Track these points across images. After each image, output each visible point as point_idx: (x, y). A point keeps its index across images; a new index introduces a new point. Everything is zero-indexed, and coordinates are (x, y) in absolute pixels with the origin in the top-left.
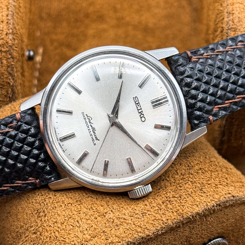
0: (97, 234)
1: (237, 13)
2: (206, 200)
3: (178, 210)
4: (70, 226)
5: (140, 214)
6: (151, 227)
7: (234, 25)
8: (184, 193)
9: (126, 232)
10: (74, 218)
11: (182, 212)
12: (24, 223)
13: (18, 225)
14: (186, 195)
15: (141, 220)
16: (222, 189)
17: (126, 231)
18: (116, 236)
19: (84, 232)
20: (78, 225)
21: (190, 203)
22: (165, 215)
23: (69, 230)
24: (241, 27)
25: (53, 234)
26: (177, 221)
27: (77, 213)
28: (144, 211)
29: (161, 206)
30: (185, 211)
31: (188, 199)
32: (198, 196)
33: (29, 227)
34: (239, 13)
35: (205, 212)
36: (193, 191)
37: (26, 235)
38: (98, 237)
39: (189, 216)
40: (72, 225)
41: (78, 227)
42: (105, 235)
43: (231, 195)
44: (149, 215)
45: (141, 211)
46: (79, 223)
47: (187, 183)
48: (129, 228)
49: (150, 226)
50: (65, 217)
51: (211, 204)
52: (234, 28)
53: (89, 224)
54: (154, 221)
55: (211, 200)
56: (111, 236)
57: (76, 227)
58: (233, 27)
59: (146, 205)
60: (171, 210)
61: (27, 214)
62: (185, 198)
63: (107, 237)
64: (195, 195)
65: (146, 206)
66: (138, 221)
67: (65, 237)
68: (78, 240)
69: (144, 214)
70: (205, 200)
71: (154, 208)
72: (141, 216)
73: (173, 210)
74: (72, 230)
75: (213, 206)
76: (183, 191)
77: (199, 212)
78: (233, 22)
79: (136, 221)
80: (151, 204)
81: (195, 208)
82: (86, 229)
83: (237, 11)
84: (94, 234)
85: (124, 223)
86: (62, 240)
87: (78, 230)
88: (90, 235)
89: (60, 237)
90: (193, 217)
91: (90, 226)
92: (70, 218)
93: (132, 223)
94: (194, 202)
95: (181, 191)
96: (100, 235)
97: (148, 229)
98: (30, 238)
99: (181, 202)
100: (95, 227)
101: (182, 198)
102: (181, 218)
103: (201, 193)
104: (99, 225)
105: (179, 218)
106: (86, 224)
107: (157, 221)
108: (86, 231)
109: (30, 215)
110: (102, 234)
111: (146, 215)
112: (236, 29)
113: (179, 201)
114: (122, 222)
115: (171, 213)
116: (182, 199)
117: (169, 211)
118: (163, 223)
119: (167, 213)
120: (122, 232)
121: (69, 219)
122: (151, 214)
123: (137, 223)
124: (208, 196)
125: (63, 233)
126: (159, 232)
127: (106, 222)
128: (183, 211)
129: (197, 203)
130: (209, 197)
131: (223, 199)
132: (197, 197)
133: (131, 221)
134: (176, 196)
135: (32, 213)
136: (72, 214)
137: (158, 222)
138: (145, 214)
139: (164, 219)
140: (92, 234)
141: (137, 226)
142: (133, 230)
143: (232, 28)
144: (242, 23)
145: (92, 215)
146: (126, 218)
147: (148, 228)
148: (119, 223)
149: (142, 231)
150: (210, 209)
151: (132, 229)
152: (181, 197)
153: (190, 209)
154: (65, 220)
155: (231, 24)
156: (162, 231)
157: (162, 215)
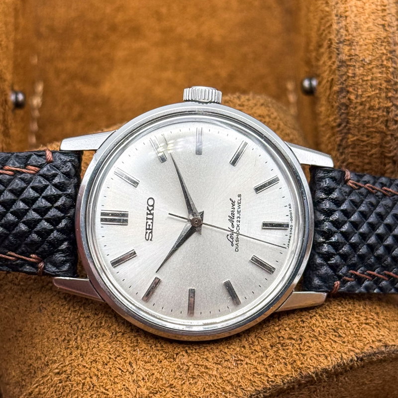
0: (160, 388)
1: (352, 16)
2: (341, 350)
3: (295, 361)
4: (118, 370)
5: (233, 362)
6: (247, 386)
7: (349, 34)
8: (307, 334)
9: (207, 390)
10: (125, 358)
11: (301, 366)
12: (43, 353)
13: (33, 355)
14: (310, 336)
15: (233, 372)
16: (369, 332)
17: (207, 387)
18: (190, 395)
19: (139, 383)
20: (130, 370)
21: (315, 352)
22: (273, 367)
23: (115, 377)
24: (359, 37)
25: (88, 379)
26: (291, 380)
27: (130, 349)
28: (239, 357)
29: (268, 351)
30: (306, 365)
31: (312, 345)
32: (329, 340)
33: (50, 360)
34: (356, 16)
35: (337, 369)
36: (321, 331)
37: (44, 374)
38: (161, 394)
39: (310, 373)
40: (120, 369)
41: (130, 372)
42: (173, 391)
43: (381, 344)
44: (247, 364)
45: (235, 356)
46: (132, 367)
47: (315, 316)
48: (212, 384)
49: (246, 383)
50: (110, 354)
51: (348, 356)
52: (348, 40)
53: (149, 370)
54: (254, 375)
55: (350, 350)
56: (183, 394)
57: (127, 373)
58: (347, 38)
59: (244, 347)
60: (284, 360)
61: (48, 338)
62: (308, 342)
63: (175, 396)
64: (325, 338)
65: (243, 349)
66: (228, 374)
67: (107, 388)
68: (128, 394)
69: (239, 362)
70: (339, 350)
71: (257, 353)
72: (235, 364)
73: (287, 360)
74: (119, 378)
75: (351, 360)
76: (307, 330)
77: (327, 367)
78: (347, 31)
79: (225, 372)
80: (251, 346)
81: (322, 361)
82: (143, 379)
83: (353, 11)
84: (155, 388)
85: (204, 374)
86: (102, 392)
87: (130, 379)
88: (147, 389)
89: (100, 386)
90: (317, 375)
91: (149, 374)
92: (119, 356)
93: (219, 376)
94: (321, 350)
95: (303, 329)
96: (165, 391)
97: (243, 389)
98: (50, 380)
99: (301, 349)
100: (158, 376)
101: (304, 341)
102: (297, 376)
103: (334, 336)
104: (164, 373)
105: (294, 376)
106: (143, 370)
107: (259, 377)
108: (142, 381)
109: (53, 342)
110: (168, 389)
111: (242, 364)
112: (353, 42)
113: (297, 346)
114: (202, 373)
115: (282, 365)
116: (303, 344)
117: (281, 360)
118: (268, 380)
119: (276, 364)
120: (200, 389)
121: (116, 358)
122: (250, 362)
123: (226, 376)
124: (344, 342)
125: (104, 380)
126: (260, 395)
127: (175, 369)
128: (302, 363)
129: (327, 353)
130: (346, 344)
131: (367, 350)
132: (326, 343)
133: (217, 371)
134: (295, 337)
135: (57, 339)
136: (123, 350)
137: (261, 378)
138: (241, 362)
139: (270, 375)
140: (152, 389)
141: (227, 382)
142: (219, 388)
143: (345, 39)
144: (362, 31)
145: (154, 355)
146: (208, 367)
147: (243, 387)
148: (197, 373)
149: (233, 391)
150: (346, 364)
151: (217, 386)
152: (301, 340)
153: (313, 362)
154: (110, 358)
155: (344, 34)
156: (266, 394)
157: (267, 367)
